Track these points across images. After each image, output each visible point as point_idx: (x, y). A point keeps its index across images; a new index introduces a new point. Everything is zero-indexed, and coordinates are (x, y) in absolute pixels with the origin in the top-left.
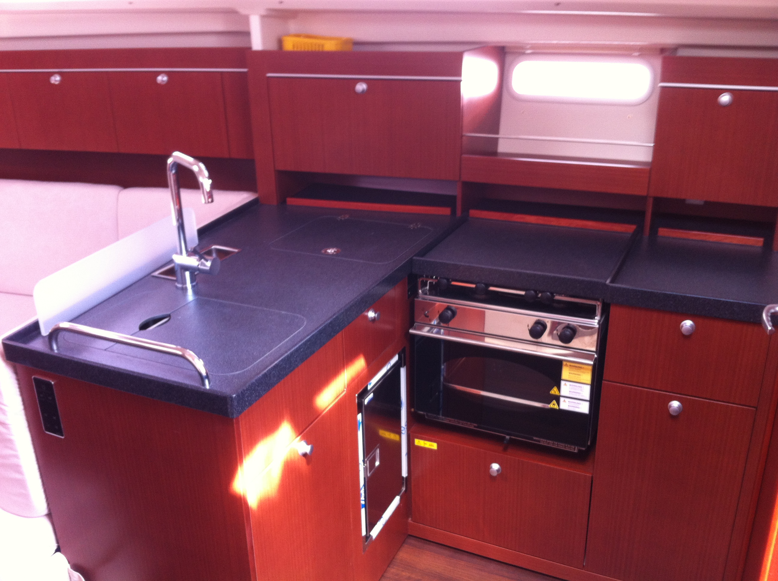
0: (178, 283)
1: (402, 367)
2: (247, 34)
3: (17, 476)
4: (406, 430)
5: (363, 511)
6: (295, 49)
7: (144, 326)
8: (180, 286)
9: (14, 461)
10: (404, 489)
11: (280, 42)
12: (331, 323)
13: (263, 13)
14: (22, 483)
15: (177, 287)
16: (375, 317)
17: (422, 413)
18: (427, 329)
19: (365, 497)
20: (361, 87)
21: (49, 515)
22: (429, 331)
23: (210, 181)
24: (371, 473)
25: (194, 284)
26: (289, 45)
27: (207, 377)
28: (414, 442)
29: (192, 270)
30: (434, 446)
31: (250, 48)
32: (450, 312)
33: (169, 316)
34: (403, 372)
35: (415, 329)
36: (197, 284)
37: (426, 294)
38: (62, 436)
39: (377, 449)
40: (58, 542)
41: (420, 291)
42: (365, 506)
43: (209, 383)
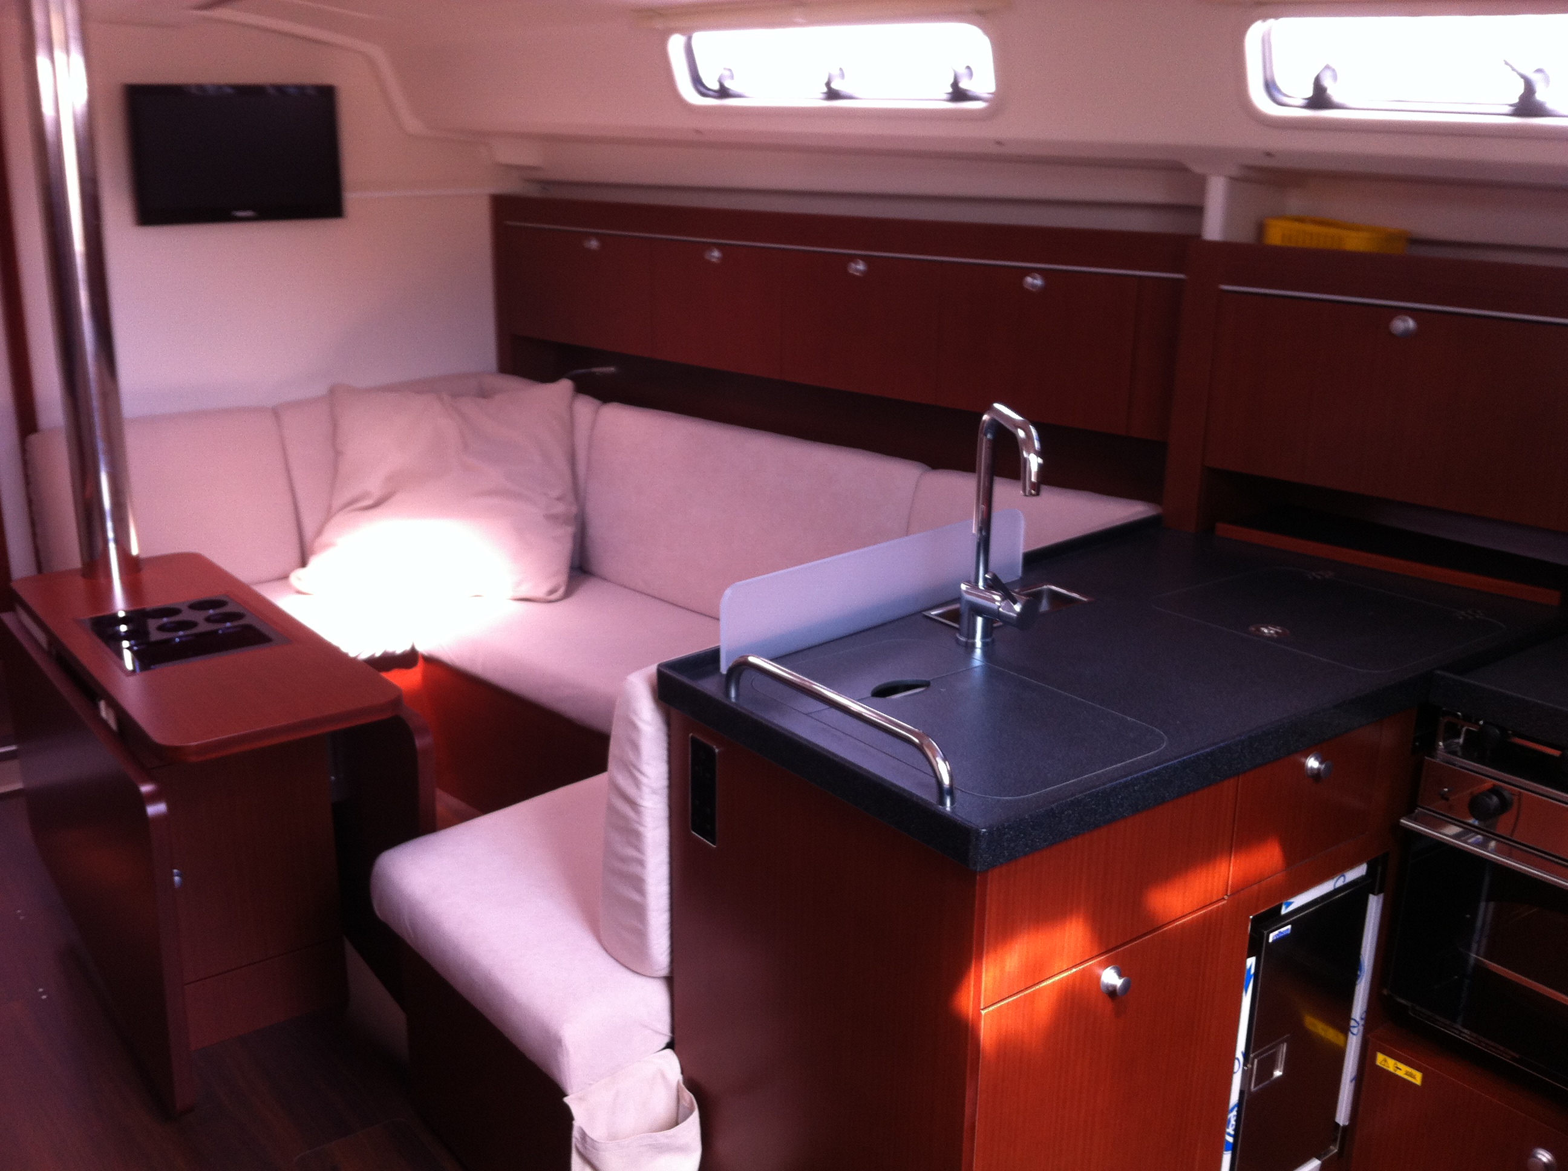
0: (961, 635)
1: (1374, 894)
2: (1197, 211)
3: (635, 896)
4: (1361, 1028)
5: (1227, 1158)
6: (1289, 245)
7: (883, 692)
8: (963, 639)
9: (634, 869)
10: (1334, 1150)
11: (1261, 229)
12: (1212, 753)
13: (1234, 172)
14: (639, 911)
15: (957, 640)
16: (1318, 769)
17: (1403, 1001)
18: (1454, 830)
19: (1236, 1130)
20: (1405, 324)
21: (670, 981)
22: (1457, 836)
23: (1040, 461)
24: (1261, 1086)
25: (988, 640)
26: (1277, 235)
27: (951, 791)
28: (1374, 1058)
29: (992, 618)
30: (1417, 1078)
31: (1198, 237)
32: (1495, 799)
33: (926, 684)
34: (1374, 905)
35: (1415, 820)
36: (993, 641)
37: (1455, 753)
38: (714, 845)
39: (1283, 1042)
40: (673, 1030)
41: (1441, 743)
42: (1234, 1148)
43: (952, 803)
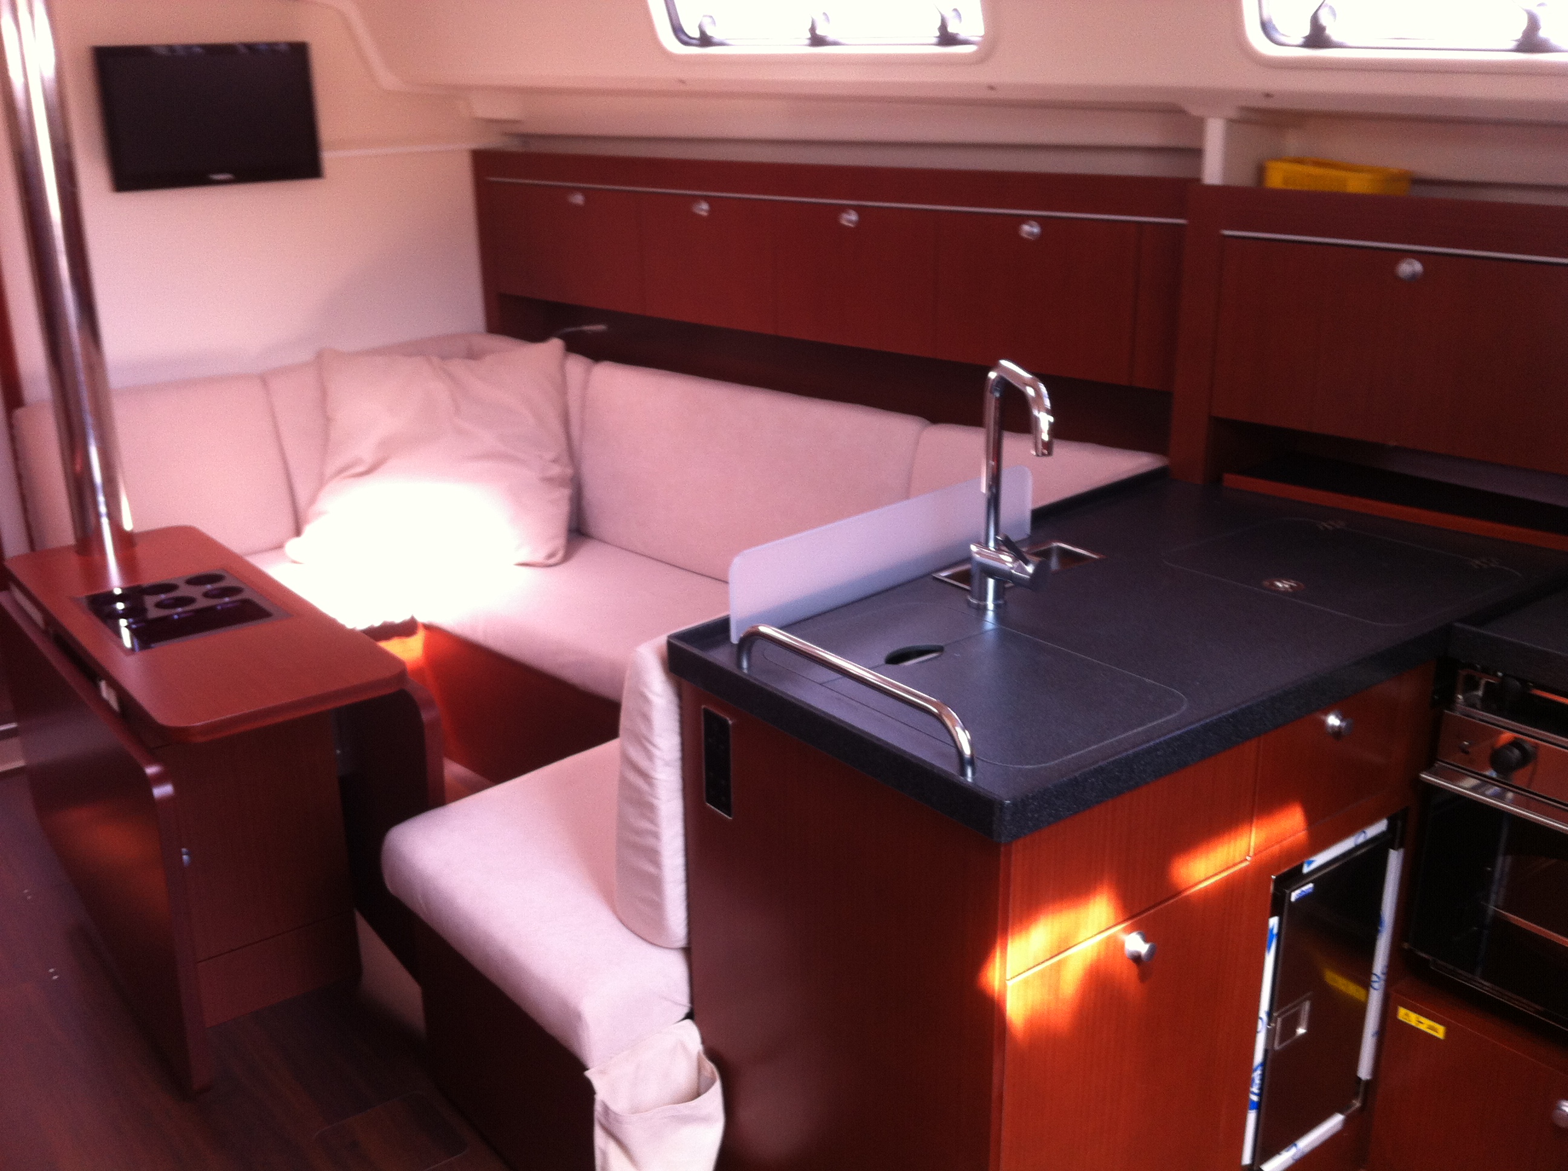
0: (973, 597)
1: (1393, 849)
2: (1196, 153)
3: (651, 869)
4: (1382, 983)
5: (1252, 1117)
6: (1291, 187)
7: (896, 659)
8: (974, 601)
9: (650, 841)
10: (1357, 1104)
11: (1261, 171)
12: (1233, 716)
13: (1233, 114)
14: (655, 883)
15: (969, 603)
16: (1339, 727)
17: (1424, 955)
18: (1471, 782)
19: (1261, 1089)
20: (1410, 268)
21: (688, 951)
22: (1474, 789)
23: (1052, 419)
24: (1284, 1044)
25: (1001, 602)
26: (1277, 177)
27: (972, 762)
28: (1396, 1012)
29: (1002, 578)
30: (1440, 1032)
31: (1198, 180)
32: (1516, 752)
33: (939, 649)
34: (1395, 860)
35: (1436, 774)
36: (1005, 603)
37: (1474, 706)
38: (730, 816)
39: (1305, 1000)
40: (692, 1000)
41: (1460, 697)
42: (1258, 1106)
43: (974, 773)
